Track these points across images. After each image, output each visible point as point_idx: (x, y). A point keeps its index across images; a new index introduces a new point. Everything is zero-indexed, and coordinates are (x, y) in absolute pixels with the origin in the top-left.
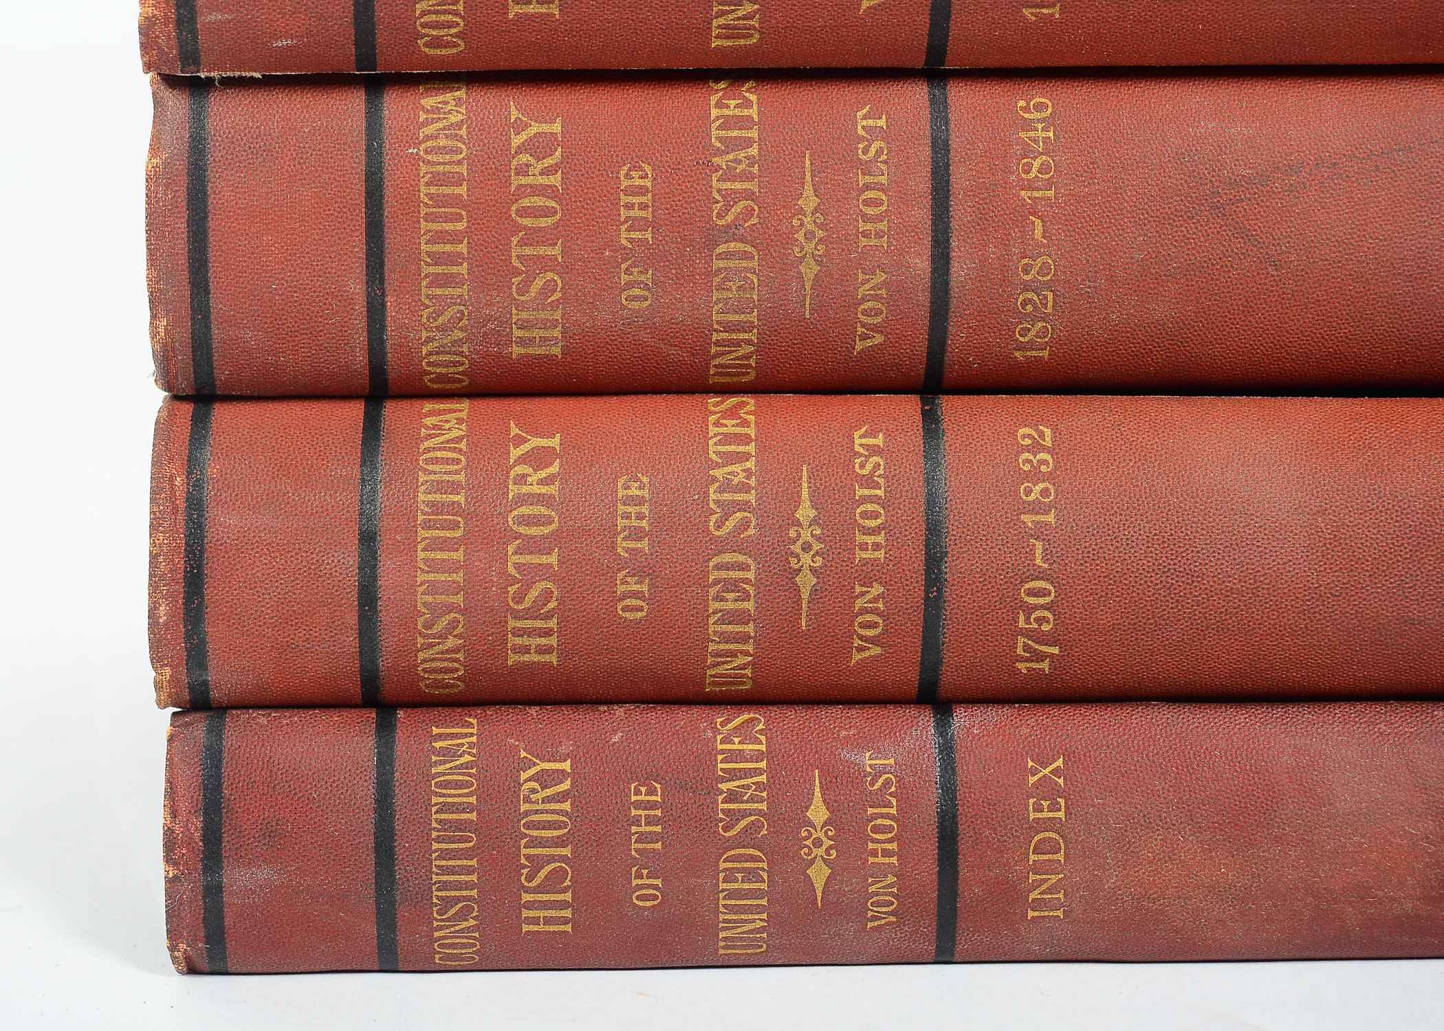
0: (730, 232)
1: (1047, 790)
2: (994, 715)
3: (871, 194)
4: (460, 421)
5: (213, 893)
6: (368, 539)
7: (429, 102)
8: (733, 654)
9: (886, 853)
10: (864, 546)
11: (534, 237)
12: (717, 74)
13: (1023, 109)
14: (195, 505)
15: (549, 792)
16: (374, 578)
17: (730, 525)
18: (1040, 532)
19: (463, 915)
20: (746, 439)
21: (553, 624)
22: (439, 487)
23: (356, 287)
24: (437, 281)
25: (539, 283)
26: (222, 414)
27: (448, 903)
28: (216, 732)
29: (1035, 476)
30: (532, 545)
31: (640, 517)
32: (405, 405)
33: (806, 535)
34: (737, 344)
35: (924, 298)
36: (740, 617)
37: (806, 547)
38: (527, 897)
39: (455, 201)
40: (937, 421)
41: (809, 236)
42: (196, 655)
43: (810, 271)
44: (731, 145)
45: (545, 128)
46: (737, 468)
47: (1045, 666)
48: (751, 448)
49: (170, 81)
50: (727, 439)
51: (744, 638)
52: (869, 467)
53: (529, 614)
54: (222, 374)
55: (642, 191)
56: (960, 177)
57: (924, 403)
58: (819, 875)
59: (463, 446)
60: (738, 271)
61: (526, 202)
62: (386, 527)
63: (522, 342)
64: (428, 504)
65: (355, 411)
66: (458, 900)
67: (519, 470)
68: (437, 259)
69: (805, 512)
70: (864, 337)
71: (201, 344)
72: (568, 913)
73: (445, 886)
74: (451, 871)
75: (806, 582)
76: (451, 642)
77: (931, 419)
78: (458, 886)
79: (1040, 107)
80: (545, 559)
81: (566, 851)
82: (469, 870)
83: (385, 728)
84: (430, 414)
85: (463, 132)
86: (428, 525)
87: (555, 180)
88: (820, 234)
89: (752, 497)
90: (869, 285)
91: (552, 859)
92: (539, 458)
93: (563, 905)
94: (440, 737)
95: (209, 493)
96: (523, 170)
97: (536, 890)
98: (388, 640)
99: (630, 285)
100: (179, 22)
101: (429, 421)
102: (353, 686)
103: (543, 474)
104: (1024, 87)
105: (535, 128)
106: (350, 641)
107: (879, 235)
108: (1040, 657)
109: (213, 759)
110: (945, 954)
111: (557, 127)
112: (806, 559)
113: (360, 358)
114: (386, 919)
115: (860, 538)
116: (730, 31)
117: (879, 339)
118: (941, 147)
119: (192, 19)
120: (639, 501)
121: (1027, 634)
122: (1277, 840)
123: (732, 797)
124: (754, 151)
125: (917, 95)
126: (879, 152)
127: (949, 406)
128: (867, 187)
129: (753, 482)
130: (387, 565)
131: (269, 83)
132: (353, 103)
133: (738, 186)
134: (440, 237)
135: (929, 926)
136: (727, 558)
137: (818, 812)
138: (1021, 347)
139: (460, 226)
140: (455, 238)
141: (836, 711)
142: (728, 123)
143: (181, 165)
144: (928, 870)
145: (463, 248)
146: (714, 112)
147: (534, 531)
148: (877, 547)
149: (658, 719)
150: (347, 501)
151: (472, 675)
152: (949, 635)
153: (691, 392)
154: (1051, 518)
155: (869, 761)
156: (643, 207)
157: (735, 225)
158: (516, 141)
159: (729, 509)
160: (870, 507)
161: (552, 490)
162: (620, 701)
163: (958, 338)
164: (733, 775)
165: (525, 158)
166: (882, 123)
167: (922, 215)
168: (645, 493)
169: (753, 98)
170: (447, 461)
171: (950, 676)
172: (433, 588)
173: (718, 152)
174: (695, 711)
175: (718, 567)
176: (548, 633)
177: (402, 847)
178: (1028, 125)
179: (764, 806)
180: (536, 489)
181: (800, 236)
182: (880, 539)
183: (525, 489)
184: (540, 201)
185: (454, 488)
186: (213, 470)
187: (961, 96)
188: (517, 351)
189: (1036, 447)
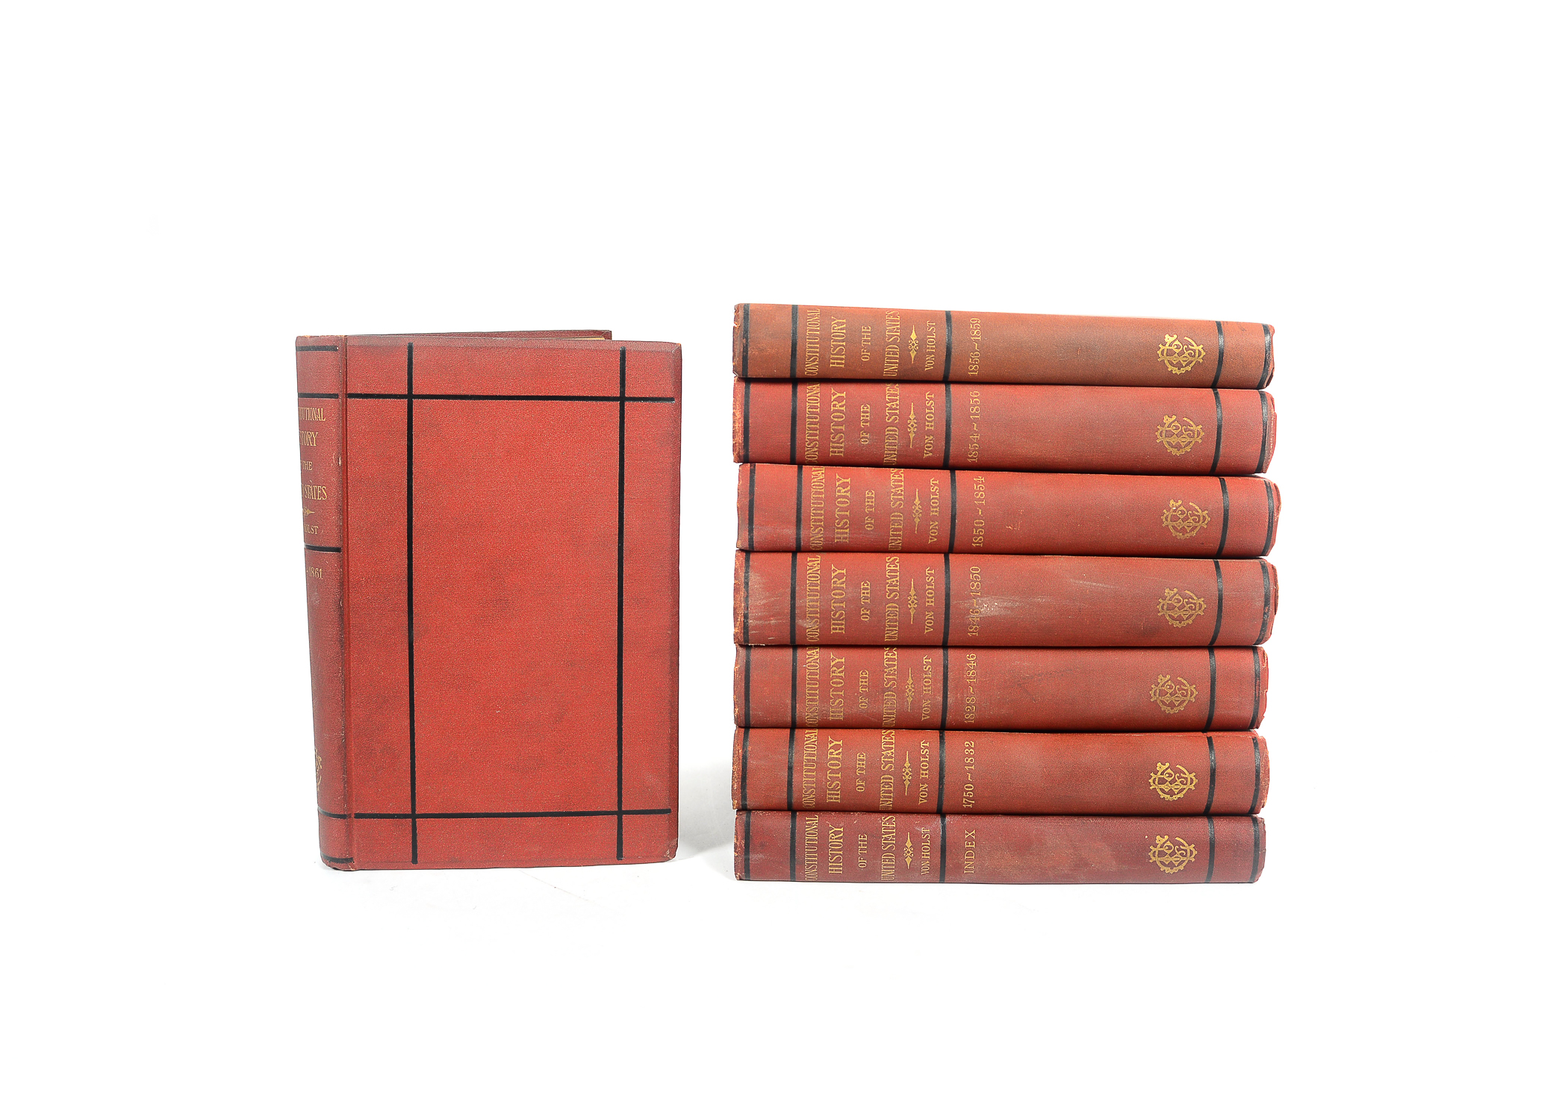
0: (888, 689)
1: (970, 839)
2: (957, 818)
3: (927, 680)
4: (815, 736)
5: (747, 860)
6: (790, 769)
7: (809, 652)
8: (887, 801)
9: (927, 855)
10: (923, 774)
11: (837, 689)
12: (887, 646)
13: (969, 657)
14: (745, 758)
15: (837, 837)
16: (792, 779)
17: (887, 767)
18: (970, 771)
19: (813, 868)
20: (892, 743)
21: (839, 792)
22: (809, 755)
23: (789, 701)
24: (810, 700)
25: (837, 701)
26: (752, 732)
27: (809, 865)
28: (748, 817)
29: (969, 756)
30: (833, 772)
31: (863, 765)
32: (801, 730)
33: (907, 771)
34: (890, 718)
35: (941, 707)
36: (889, 792)
37: (907, 774)
38: (830, 864)
39: (816, 679)
40: (944, 739)
41: (910, 690)
42: (744, 797)
43: (910, 700)
44: (890, 666)
45: (840, 660)
46: (889, 752)
47: (971, 806)
48: (893, 746)
49: (741, 646)
50: (887, 743)
51: (890, 797)
52: (925, 752)
53: (832, 790)
54: (752, 723)
55: (866, 678)
56: (950, 675)
57: (940, 733)
58: (908, 861)
59: (816, 743)
60: (891, 699)
61: (834, 680)
62: (795, 765)
63: (832, 716)
64: (807, 759)
65: (788, 731)
66: (812, 864)
67: (831, 751)
68: (810, 695)
69: (907, 764)
70: (924, 717)
71: (747, 715)
72: (841, 869)
73: (809, 861)
74: (810, 857)
75: (907, 783)
76: (812, 796)
77: (942, 738)
78: (812, 861)
79: (972, 657)
80: (837, 775)
81: (841, 853)
82: (815, 857)
83: (794, 817)
84: (807, 733)
85: (818, 661)
86: (806, 765)
87: (842, 674)
88: (913, 690)
89: (893, 760)
90: (925, 704)
91: (837, 854)
92: (836, 747)
93: (840, 866)
94: (808, 820)
95: (748, 754)
96: (834, 672)
97: (833, 862)
98: (795, 795)
99: (862, 702)
100: (744, 633)
101: (807, 736)
102: (785, 806)
103: (837, 752)
104: (969, 651)
105: (837, 660)
106: (785, 795)
107: (929, 691)
108: (970, 803)
109: (748, 825)
110: (942, 880)
111: (843, 660)
112: (907, 777)
113: (789, 719)
114: (793, 869)
115: (921, 772)
116: (890, 637)
117: (928, 717)
118: (946, 667)
119: (748, 632)
120: (863, 760)
121: (966, 798)
122: (1031, 854)
123: (886, 839)
124: (896, 668)
125: (941, 652)
126: (929, 669)
127: (947, 733)
128: (926, 678)
129: (893, 756)
130: (795, 775)
131: (767, 646)
132: (788, 653)
133: (891, 677)
134: (811, 689)
135: (938, 874)
136: (886, 776)
137: (909, 844)
138: (966, 720)
139: (817, 686)
140: (815, 689)
141: (914, 816)
142: (889, 660)
143: (743, 669)
144: (938, 860)
145: (817, 692)
146: (885, 657)
147: (834, 768)
148: (926, 774)
149: (867, 817)
150: (785, 758)
151: (816, 804)
152: (945, 797)
153: (878, 728)
154: (973, 768)
155: (922, 830)
156: (866, 682)
157: (890, 687)
158: (832, 664)
159: (887, 763)
160: (924, 763)
161: (840, 756)
162: (856, 811)
163: (949, 717)
164: (886, 833)
165: (835, 668)
166: (930, 660)
167: (940, 685)
168: (865, 758)
169: (896, 653)
170: (812, 748)
171: (945, 807)
172: (807, 782)
173: (886, 668)
174: (876, 815)
175: (883, 779)
176: (838, 794)
177: (797, 850)
178: (969, 662)
179: (894, 842)
180: (835, 756)
181: (907, 690)
182: (927, 772)
183: (832, 756)
184: (838, 680)
185: (813, 755)
186: (749, 748)
187: (951, 653)
188: (831, 718)
189: (970, 748)
